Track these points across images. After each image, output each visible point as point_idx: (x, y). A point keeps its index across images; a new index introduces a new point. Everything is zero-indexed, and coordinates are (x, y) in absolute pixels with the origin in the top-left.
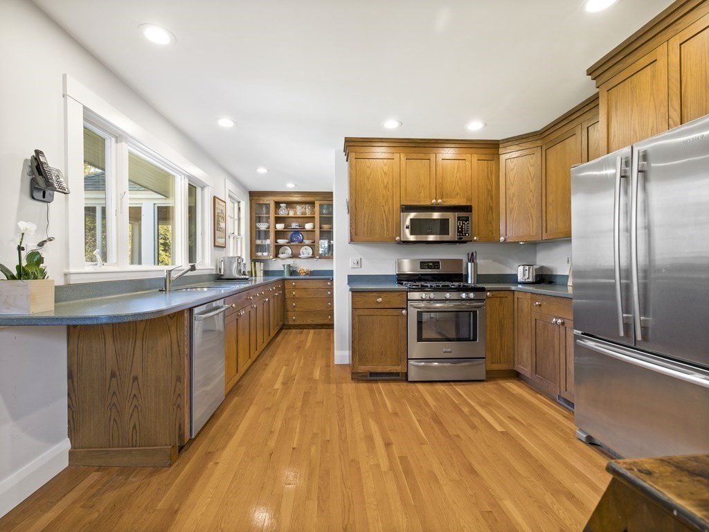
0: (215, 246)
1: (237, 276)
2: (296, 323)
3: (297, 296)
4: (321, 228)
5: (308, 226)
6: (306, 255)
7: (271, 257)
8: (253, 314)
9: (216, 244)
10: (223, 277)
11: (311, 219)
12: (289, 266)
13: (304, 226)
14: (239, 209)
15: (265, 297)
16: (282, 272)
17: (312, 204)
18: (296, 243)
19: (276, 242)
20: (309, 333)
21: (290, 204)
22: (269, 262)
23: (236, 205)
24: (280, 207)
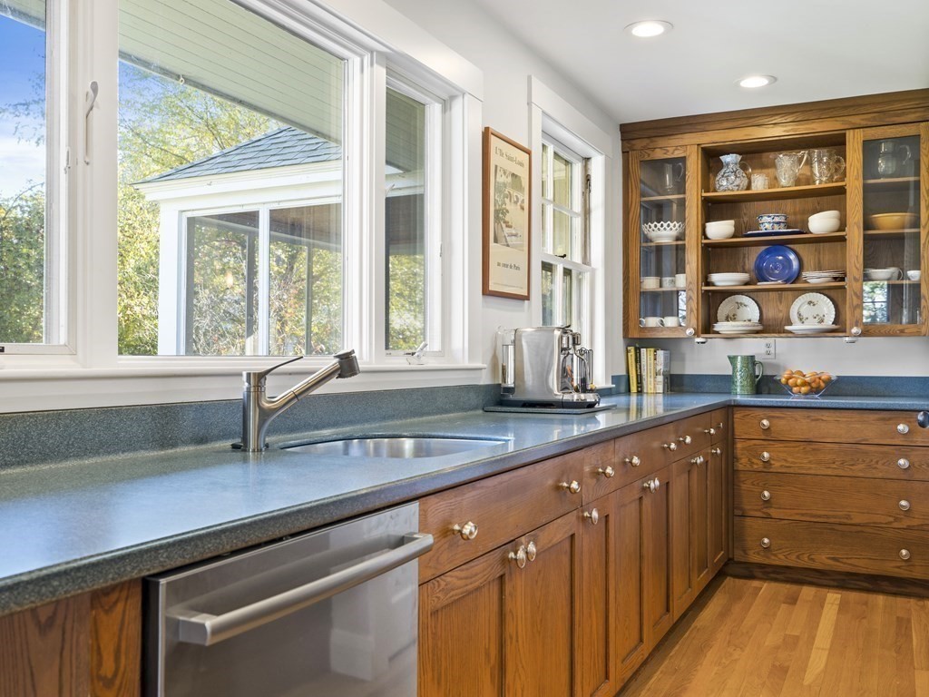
0: (486, 292)
1: (559, 396)
2: (774, 561)
3: (776, 465)
4: (868, 225)
5: (821, 223)
6: (812, 325)
7: (690, 331)
8: (586, 543)
9: (492, 287)
10: (511, 397)
11: (832, 196)
12: (751, 361)
13: (806, 223)
14: (587, 180)
15: (648, 476)
16: (725, 382)
17: (835, 143)
18: (779, 284)
19: (708, 283)
20: (821, 604)
21: (754, 154)
22: (685, 348)
23: (578, 168)
24: (721, 165)
